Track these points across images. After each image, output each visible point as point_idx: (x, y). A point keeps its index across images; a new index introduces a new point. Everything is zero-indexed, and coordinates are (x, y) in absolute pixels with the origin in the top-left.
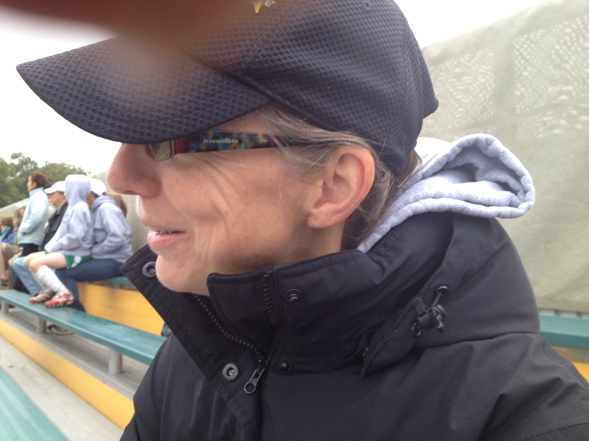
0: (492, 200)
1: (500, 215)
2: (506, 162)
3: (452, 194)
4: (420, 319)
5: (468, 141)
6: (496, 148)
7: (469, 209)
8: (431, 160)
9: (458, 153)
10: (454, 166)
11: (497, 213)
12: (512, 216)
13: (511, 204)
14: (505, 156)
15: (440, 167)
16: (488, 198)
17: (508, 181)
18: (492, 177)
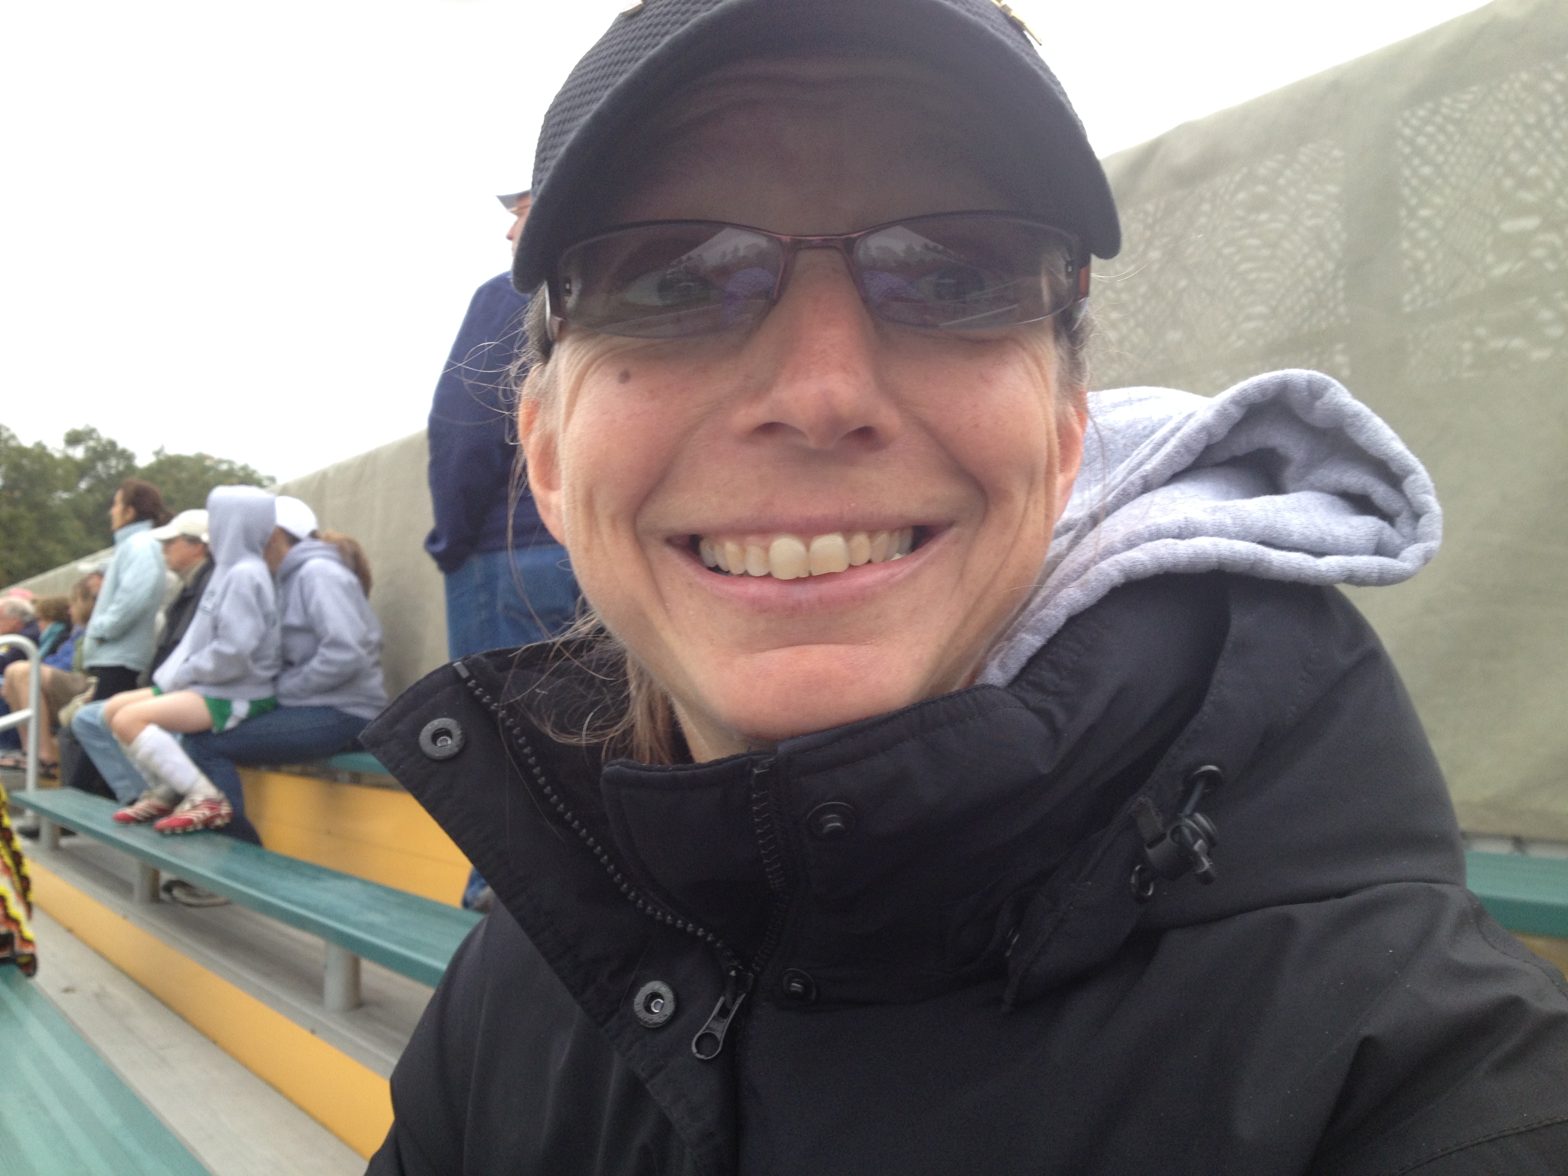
0: (1329, 538)
1: (1353, 579)
2: (1361, 440)
3: (1223, 527)
4: (1150, 852)
5: (1261, 388)
6: (1336, 404)
7: (1270, 562)
8: (1165, 440)
9: (1237, 421)
10: (1226, 455)
11: (1345, 573)
12: (1383, 580)
13: (1380, 550)
14: (1358, 424)
15: (1189, 460)
16: (1318, 535)
17: (1370, 490)
18: (1326, 481)
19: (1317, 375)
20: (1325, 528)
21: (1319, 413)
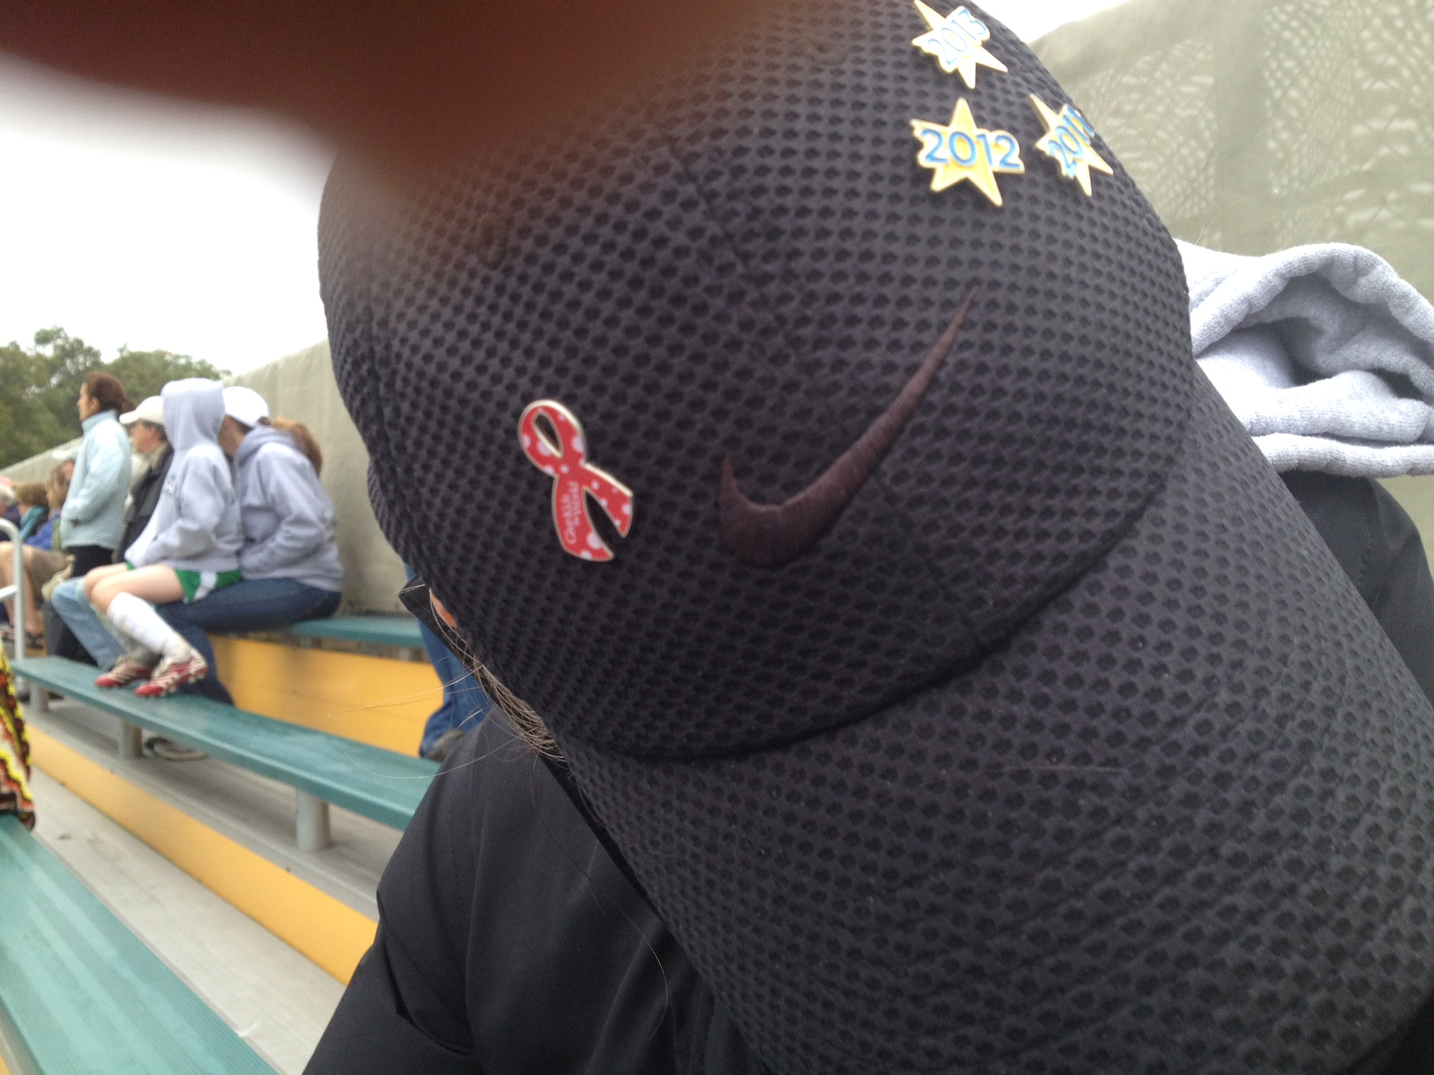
3: (1292, 422)
5: (1307, 263)
11: (1408, 467)
13: (1425, 436)
14: (1406, 305)
15: (1227, 330)
18: (1363, 357)
19: (1364, 251)
20: (1381, 417)
21: (1363, 290)
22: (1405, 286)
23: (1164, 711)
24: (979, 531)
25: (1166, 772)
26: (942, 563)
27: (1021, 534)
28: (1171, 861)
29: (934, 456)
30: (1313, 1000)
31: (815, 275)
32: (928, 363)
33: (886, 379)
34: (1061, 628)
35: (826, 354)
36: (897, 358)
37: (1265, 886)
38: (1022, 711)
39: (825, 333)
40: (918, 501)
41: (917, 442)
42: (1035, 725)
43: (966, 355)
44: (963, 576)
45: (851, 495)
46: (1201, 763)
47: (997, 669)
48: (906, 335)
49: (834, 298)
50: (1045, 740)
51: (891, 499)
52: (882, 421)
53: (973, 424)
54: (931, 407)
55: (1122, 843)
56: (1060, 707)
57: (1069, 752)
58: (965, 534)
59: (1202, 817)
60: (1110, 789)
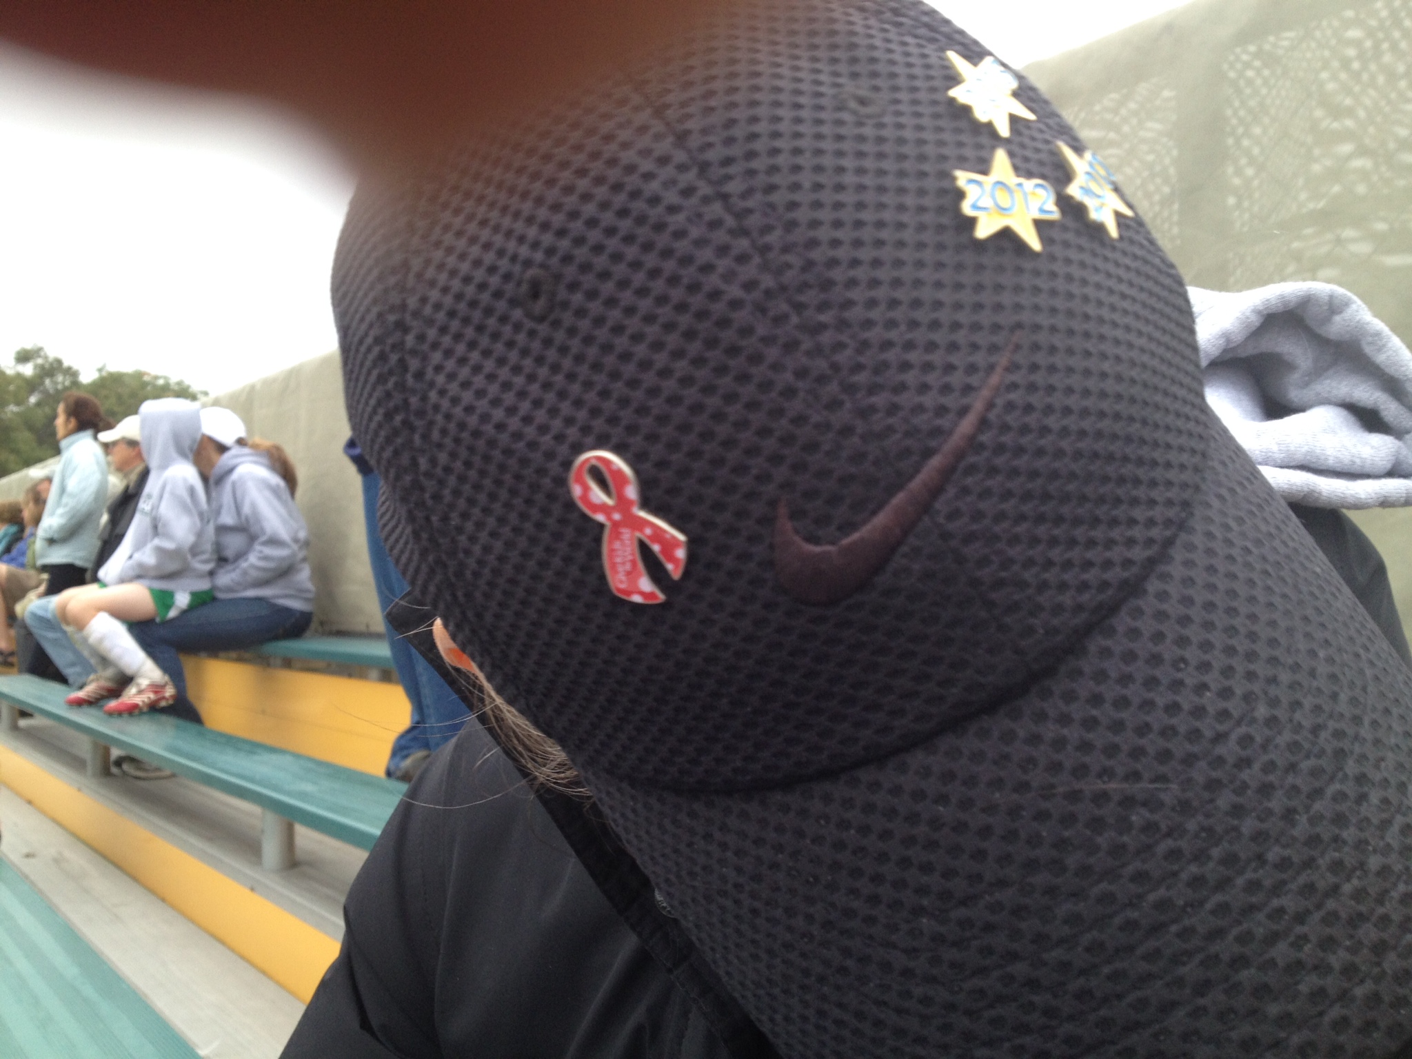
1: (1384, 503)
5: (1285, 299)
11: (1379, 500)
12: (1408, 503)
13: (1395, 469)
14: (1378, 342)
18: (1335, 392)
19: (1339, 290)
21: (1336, 327)
22: (1378, 325)
23: (1208, 727)
24: (1029, 563)
25: (1213, 785)
26: (994, 596)
27: (1068, 565)
28: (1221, 868)
29: (986, 494)
30: (1359, 992)
31: (868, 324)
32: (978, 405)
33: (938, 422)
34: (1106, 653)
35: (880, 400)
36: (950, 401)
37: (1310, 888)
38: (1073, 733)
39: (879, 380)
40: (970, 538)
41: (969, 481)
42: (1085, 747)
43: (1013, 396)
44: (1013, 607)
45: (906, 532)
46: (1245, 775)
47: (1046, 694)
48: (957, 379)
49: (887, 345)
50: (1095, 760)
51: (945, 536)
52: (935, 462)
53: (1022, 462)
54: (982, 446)
55: (1175, 854)
56: (1109, 728)
57: (1120, 771)
58: (1016, 568)
59: (1248, 825)
60: (1162, 804)
